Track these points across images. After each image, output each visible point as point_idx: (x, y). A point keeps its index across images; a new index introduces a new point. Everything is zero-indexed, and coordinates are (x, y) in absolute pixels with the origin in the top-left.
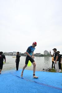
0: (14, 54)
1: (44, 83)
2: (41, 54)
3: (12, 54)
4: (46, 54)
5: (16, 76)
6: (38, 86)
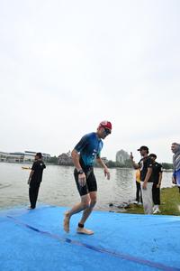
0: (26, 158)
1: (106, 247)
3: (22, 158)
4: (123, 162)
5: (28, 226)
6: (88, 255)
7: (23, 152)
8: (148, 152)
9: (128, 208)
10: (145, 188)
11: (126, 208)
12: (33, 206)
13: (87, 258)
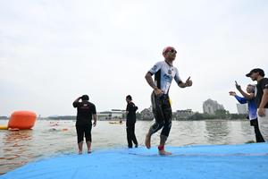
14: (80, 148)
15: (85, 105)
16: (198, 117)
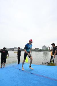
0: (15, 49)
2: (40, 49)
3: (14, 49)
6: (39, 78)
7: (14, 48)
8: (55, 45)
9: (49, 64)
10: (54, 57)
11: (48, 64)
12: (19, 63)
13: (39, 79)
14: (2, 66)
15: (4, 51)
16: (41, 50)
